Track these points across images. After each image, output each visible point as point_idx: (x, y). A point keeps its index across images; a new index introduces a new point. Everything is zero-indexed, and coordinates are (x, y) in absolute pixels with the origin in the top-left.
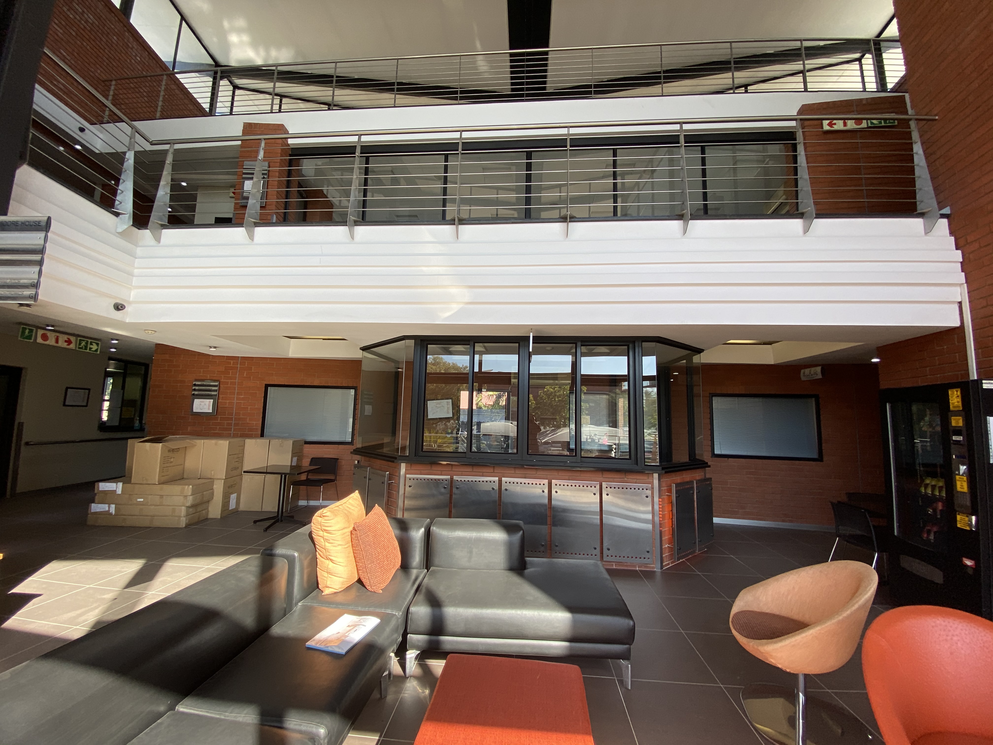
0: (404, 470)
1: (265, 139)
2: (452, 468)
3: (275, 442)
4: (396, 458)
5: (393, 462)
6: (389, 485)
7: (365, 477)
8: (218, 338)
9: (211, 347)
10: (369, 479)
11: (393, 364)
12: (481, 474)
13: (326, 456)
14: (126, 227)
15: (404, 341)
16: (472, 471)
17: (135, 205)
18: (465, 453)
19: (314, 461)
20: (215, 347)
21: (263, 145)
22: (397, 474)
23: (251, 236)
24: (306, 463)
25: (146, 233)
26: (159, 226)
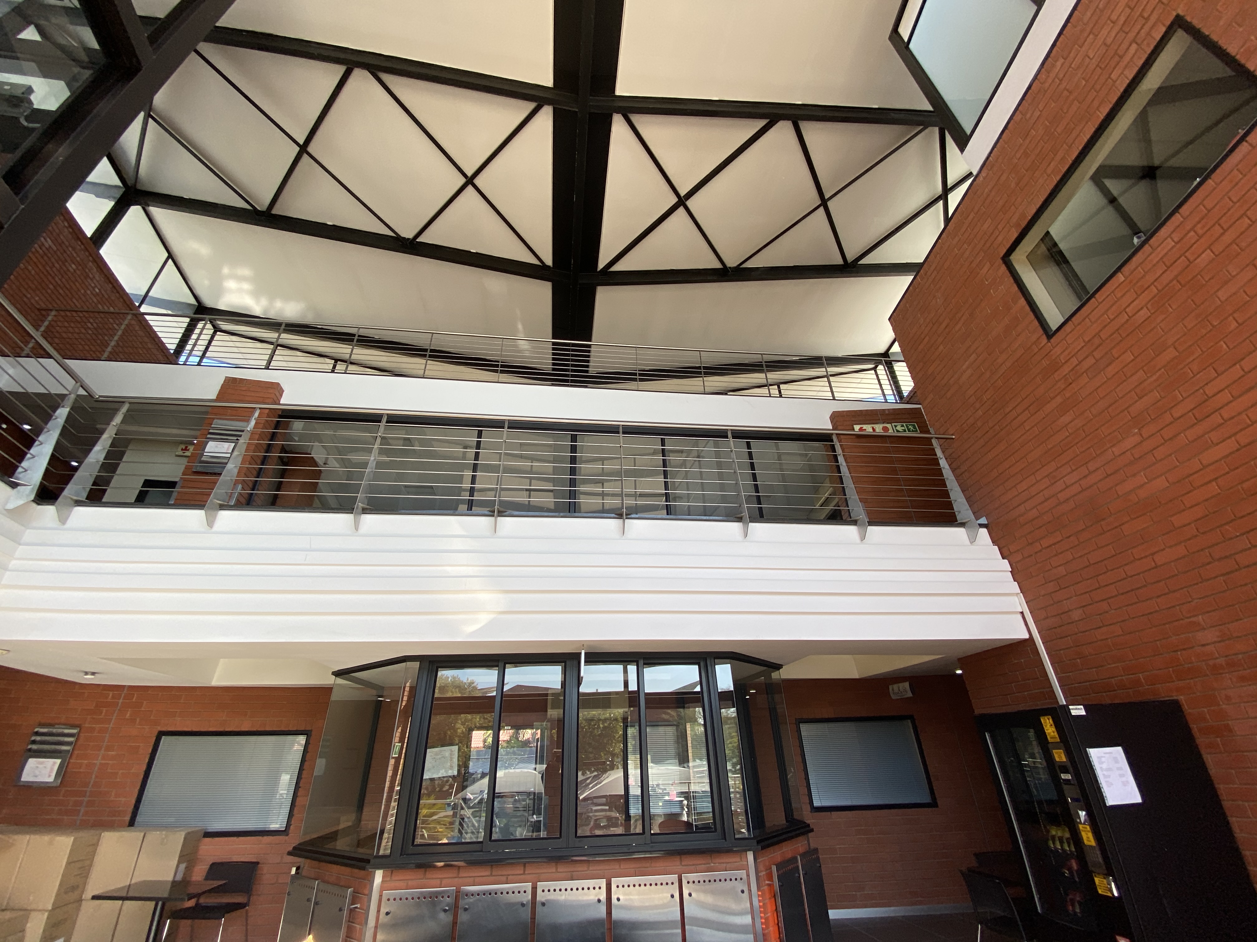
0: (380, 880)
1: (260, 408)
2: (459, 872)
3: (154, 836)
4: (368, 861)
5: (363, 868)
6: (352, 911)
7: (309, 900)
8: (109, 662)
9: (86, 673)
10: (316, 903)
11: (374, 692)
12: (504, 878)
13: (236, 858)
14: (21, 502)
15: (404, 664)
16: (491, 875)
17: (47, 474)
18: (481, 842)
19: (216, 870)
20: (93, 674)
21: (257, 414)
22: (366, 892)
23: (210, 523)
24: (199, 873)
25: (49, 510)
26: (72, 503)
